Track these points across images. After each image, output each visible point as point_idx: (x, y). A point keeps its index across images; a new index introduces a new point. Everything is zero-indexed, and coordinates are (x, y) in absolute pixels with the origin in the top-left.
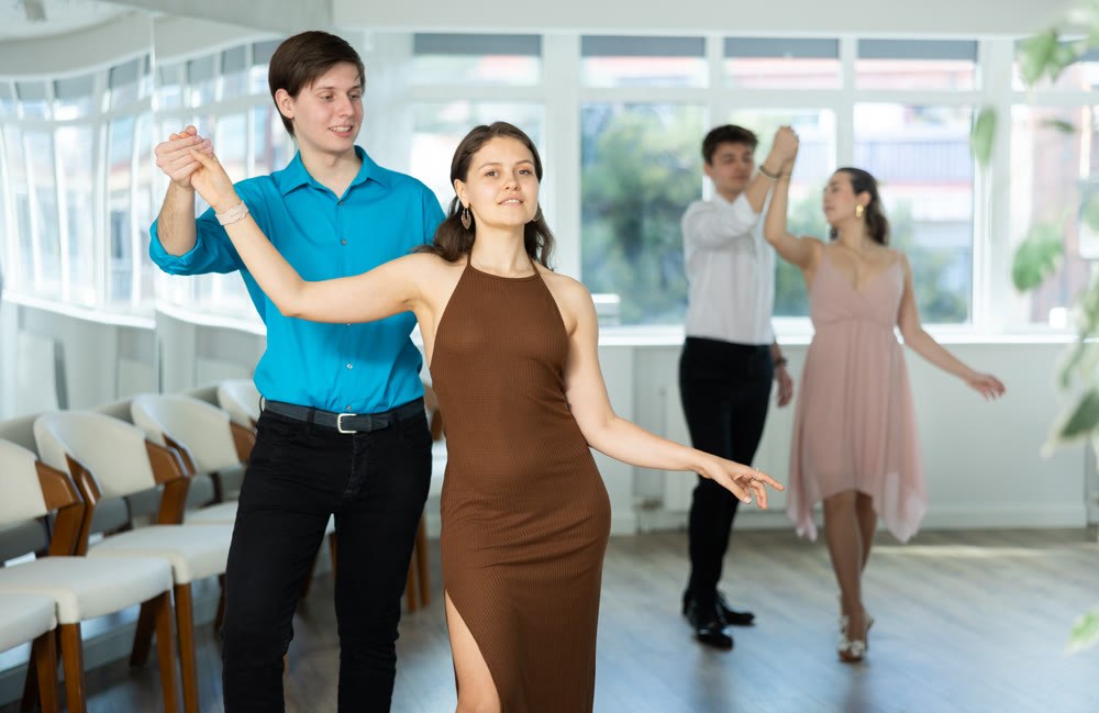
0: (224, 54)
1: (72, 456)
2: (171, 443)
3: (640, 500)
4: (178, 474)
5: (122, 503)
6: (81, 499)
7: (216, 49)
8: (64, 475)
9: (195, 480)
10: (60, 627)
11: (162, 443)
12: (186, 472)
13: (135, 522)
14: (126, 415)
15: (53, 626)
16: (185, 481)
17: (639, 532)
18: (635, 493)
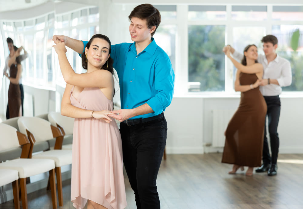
0: (81, 11)
1: (28, 130)
2: (58, 126)
3: (205, 144)
4: (60, 135)
5: (47, 143)
6: (29, 142)
7: (79, 9)
8: (24, 135)
9: (65, 137)
10: (20, 179)
11: (56, 126)
12: (62, 134)
13: (51, 148)
14: (46, 118)
15: (17, 179)
16: (62, 137)
17: (205, 153)
18: (204, 141)
